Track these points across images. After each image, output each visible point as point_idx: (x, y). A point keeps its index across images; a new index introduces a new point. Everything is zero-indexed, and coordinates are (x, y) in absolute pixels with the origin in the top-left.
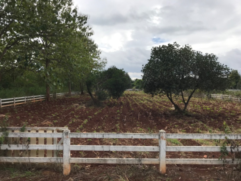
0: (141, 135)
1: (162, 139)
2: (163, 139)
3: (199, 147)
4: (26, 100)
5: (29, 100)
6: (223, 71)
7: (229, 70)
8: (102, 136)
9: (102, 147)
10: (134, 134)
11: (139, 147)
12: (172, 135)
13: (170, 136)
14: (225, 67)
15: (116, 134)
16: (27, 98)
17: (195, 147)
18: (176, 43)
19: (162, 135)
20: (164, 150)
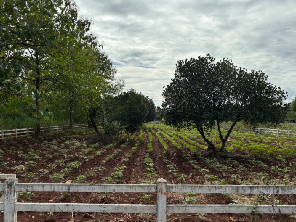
0: (127, 186)
1: (160, 192)
2: (162, 193)
3: (218, 206)
4: (4, 135)
5: (8, 134)
6: (275, 95)
7: (284, 94)
8: (67, 188)
9: (66, 206)
10: (118, 186)
11: (124, 206)
12: (177, 187)
13: (174, 188)
14: (278, 90)
15: (89, 185)
16: (5, 133)
17: (212, 207)
18: (210, 56)
19: (160, 187)
20: (164, 211)
